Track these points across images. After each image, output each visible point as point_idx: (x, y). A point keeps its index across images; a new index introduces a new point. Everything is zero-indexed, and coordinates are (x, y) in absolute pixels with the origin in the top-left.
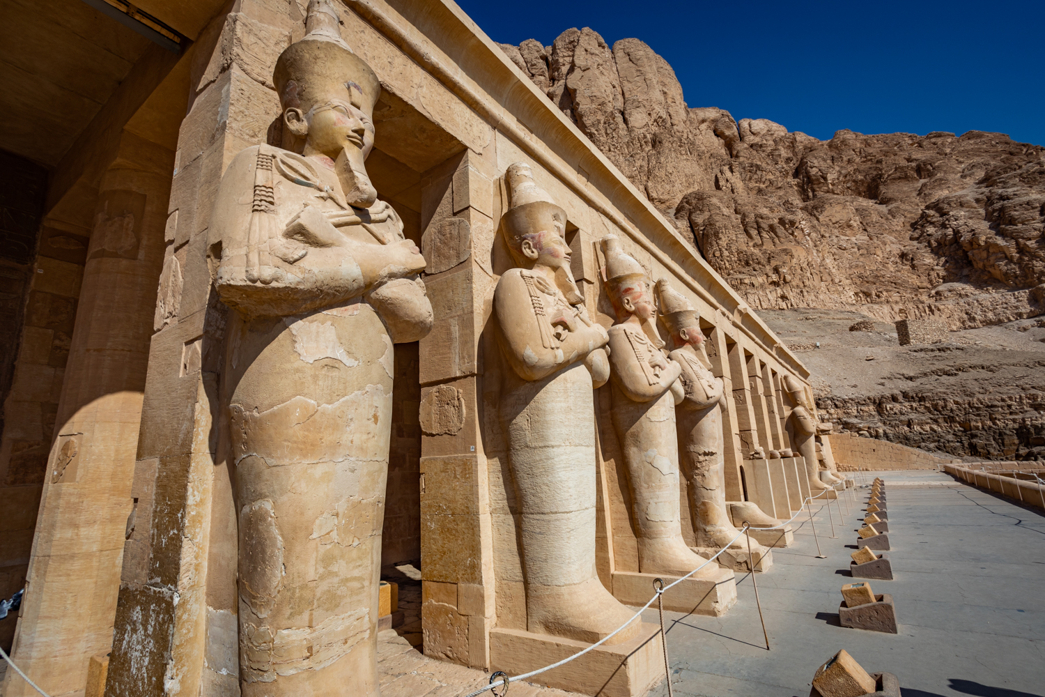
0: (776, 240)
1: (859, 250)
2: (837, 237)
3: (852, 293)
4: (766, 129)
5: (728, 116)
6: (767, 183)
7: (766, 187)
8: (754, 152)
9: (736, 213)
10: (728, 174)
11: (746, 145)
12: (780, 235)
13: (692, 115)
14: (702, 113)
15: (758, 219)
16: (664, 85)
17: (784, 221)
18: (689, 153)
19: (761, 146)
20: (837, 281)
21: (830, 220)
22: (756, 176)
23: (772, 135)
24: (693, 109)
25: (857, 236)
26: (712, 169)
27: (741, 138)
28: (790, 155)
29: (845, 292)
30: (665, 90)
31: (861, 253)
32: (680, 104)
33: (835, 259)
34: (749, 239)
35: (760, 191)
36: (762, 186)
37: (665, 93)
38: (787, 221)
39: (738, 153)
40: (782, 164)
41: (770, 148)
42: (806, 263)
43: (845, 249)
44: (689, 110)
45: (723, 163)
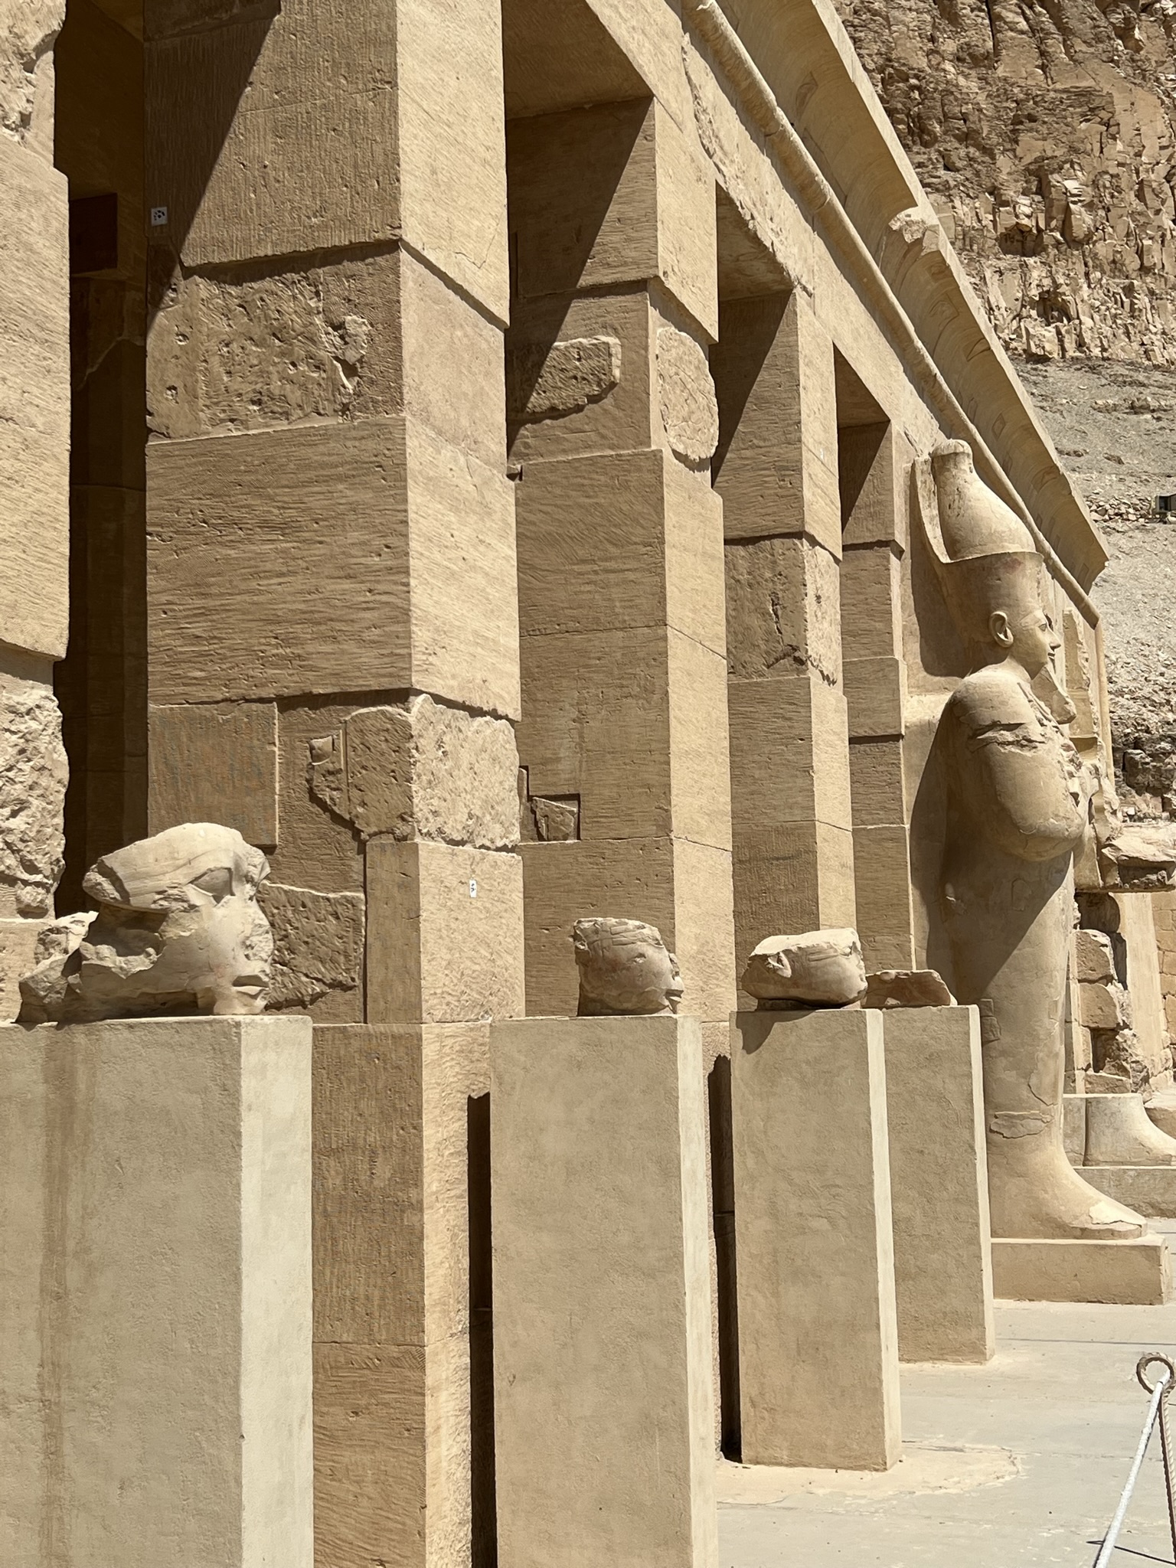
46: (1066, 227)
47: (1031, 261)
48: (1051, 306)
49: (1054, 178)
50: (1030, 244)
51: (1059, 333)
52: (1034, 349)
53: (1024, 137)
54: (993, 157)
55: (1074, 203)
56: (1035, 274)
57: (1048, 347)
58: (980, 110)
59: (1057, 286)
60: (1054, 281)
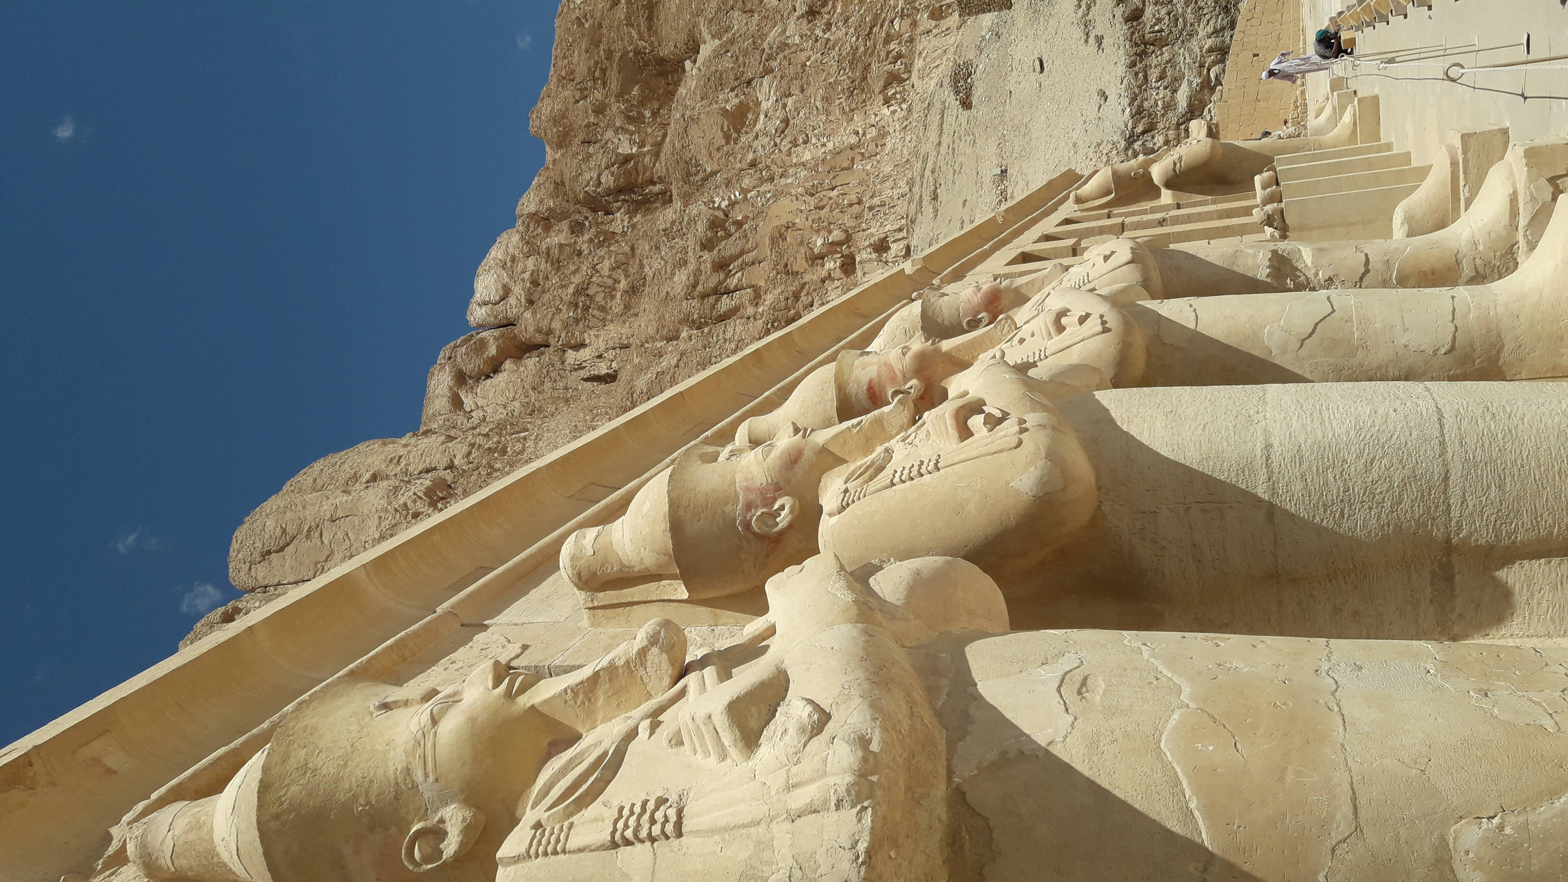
0: (748, 258)
1: (790, 95)
2: (757, 137)
3: (886, 111)
4: (500, 271)
5: (456, 347)
6: (619, 274)
7: (627, 276)
8: (546, 297)
9: (677, 338)
10: (584, 354)
11: (528, 315)
12: (738, 249)
13: (434, 426)
14: (437, 402)
15: (696, 293)
16: (355, 478)
17: (710, 240)
18: (523, 434)
19: (535, 283)
20: (853, 140)
21: (718, 149)
22: (599, 298)
23: (513, 260)
24: (423, 420)
25: (761, 97)
26: (566, 388)
27: (510, 324)
28: (565, 225)
29: (880, 124)
30: (368, 476)
31: (797, 92)
32: (405, 446)
33: (805, 142)
34: (739, 314)
35: (633, 291)
36: (623, 284)
37: (374, 478)
38: (709, 234)
39: (541, 332)
40: (582, 244)
41: (543, 266)
42: (807, 198)
43: (786, 121)
44: (423, 428)
45: (558, 365)
46: (840, 244)
47: (858, 259)
48: (881, 247)
49: (816, 251)
50: (848, 261)
51: (894, 242)
52: (903, 253)
53: (795, 269)
54: (805, 284)
55: (828, 240)
56: (864, 256)
57: (901, 247)
58: (782, 292)
59: (871, 245)
60: (868, 246)
